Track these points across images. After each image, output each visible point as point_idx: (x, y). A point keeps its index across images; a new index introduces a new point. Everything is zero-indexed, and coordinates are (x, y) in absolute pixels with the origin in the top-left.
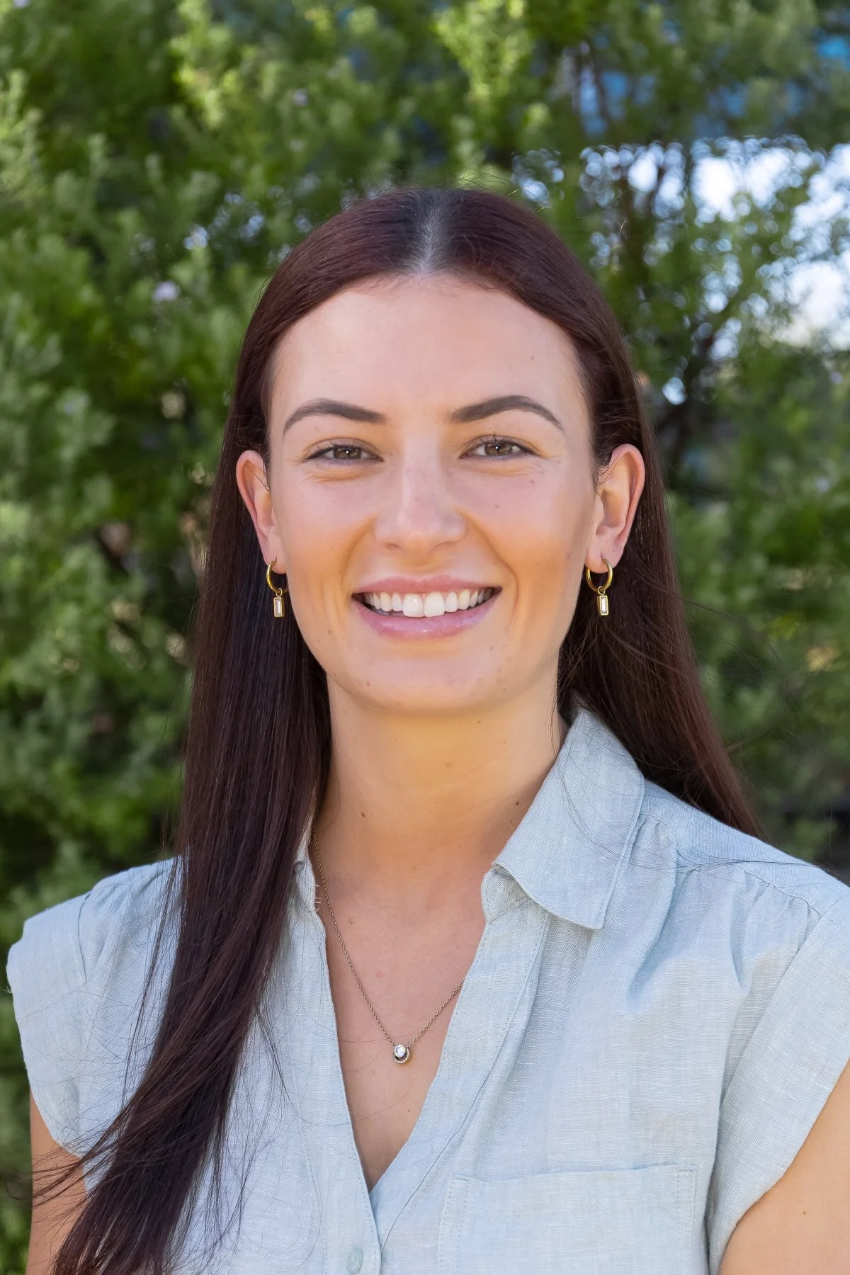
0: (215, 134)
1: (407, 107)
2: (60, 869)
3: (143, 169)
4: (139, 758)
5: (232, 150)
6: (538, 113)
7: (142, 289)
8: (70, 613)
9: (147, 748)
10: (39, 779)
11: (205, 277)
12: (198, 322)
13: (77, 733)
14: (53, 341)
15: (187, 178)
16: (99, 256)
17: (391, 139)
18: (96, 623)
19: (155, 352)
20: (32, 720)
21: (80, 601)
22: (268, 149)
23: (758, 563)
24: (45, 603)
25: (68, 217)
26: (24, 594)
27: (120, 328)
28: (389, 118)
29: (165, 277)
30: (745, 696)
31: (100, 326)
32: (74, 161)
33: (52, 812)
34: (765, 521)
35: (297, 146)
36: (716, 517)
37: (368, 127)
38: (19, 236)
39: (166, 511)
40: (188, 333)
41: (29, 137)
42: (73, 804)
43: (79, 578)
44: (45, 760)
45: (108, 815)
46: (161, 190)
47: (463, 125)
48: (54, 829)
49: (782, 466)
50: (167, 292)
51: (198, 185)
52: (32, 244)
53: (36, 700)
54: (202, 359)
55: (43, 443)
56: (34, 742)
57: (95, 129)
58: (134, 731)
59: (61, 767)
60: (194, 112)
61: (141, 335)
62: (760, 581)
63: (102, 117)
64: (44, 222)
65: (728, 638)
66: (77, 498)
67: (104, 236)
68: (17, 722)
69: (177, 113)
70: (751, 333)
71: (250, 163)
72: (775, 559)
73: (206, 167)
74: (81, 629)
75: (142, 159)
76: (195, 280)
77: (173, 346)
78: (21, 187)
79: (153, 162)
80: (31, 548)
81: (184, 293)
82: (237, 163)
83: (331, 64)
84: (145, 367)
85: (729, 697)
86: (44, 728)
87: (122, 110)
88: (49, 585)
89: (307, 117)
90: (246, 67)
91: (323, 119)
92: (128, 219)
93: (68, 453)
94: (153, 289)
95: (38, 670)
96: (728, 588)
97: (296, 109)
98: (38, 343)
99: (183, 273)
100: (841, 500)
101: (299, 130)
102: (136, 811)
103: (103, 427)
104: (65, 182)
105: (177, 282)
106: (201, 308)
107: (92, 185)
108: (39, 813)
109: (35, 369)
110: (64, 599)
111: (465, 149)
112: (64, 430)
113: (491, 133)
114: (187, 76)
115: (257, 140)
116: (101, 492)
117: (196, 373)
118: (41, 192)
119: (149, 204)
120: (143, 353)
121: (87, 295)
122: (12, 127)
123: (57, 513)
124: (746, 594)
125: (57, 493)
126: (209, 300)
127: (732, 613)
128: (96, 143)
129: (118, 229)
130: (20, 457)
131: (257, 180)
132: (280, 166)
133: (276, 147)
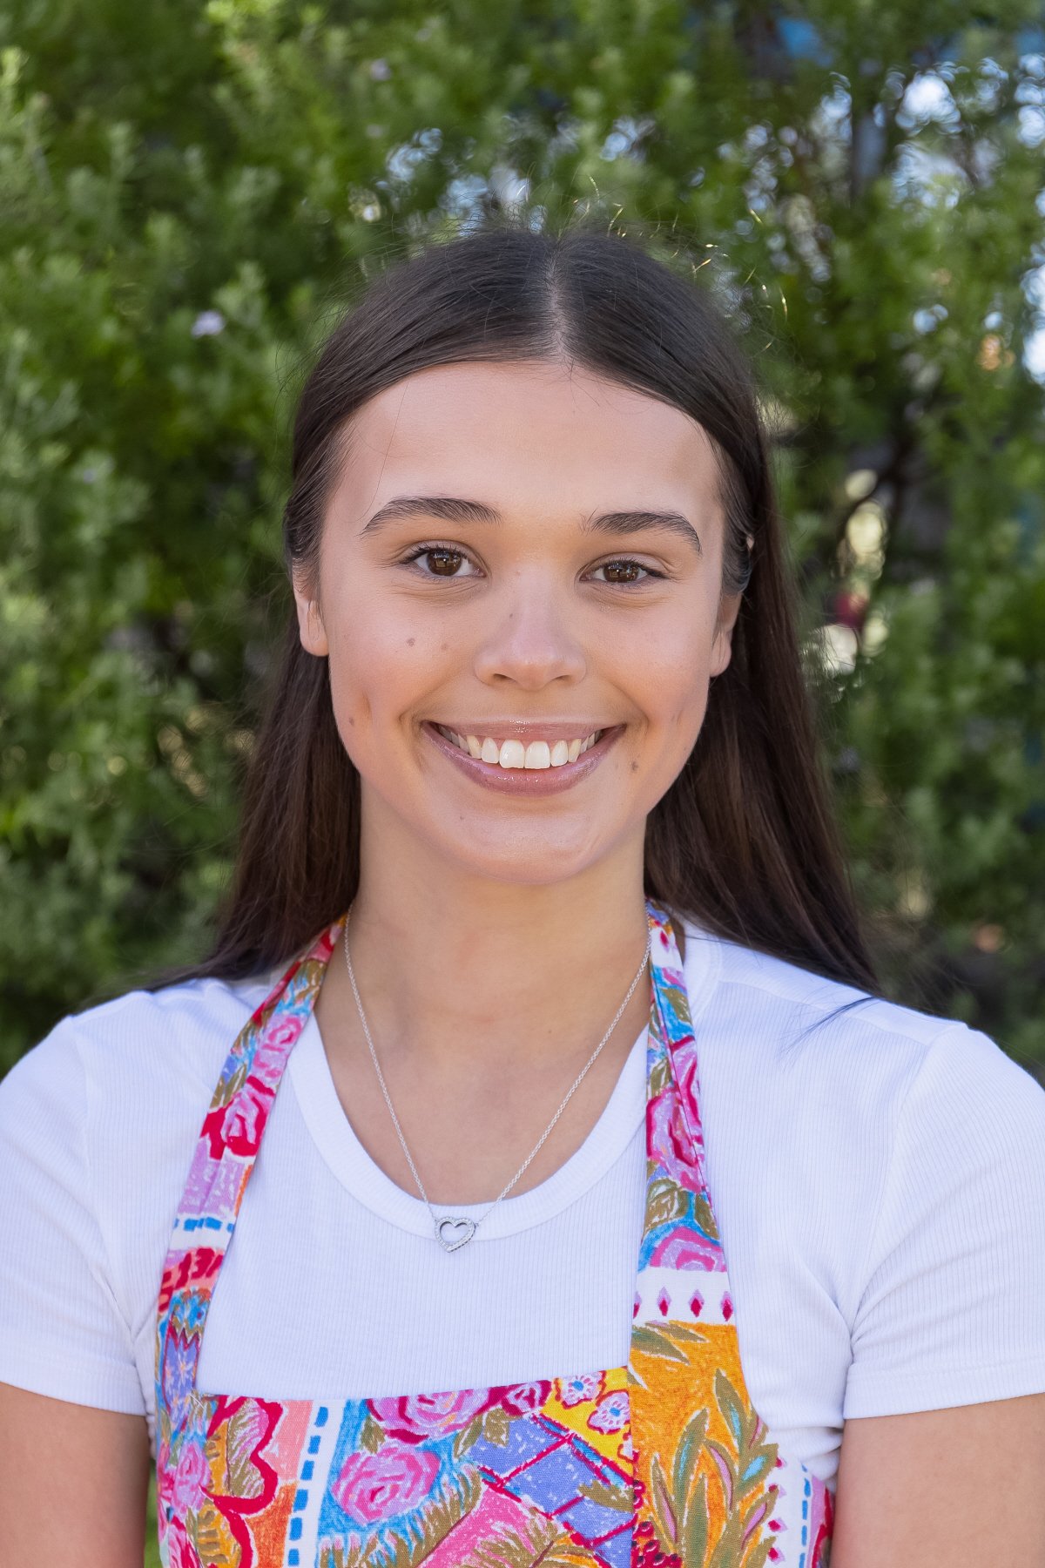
0: (268, 118)
3: (182, 164)
4: (193, 920)
5: (292, 139)
7: (180, 320)
9: (204, 906)
10: (67, 948)
11: (259, 305)
12: (248, 360)
13: (114, 889)
14: (69, 389)
15: (234, 179)
17: (497, 120)
19: (198, 399)
20: (57, 873)
21: (112, 720)
22: (340, 136)
23: (982, 655)
24: (68, 724)
25: (84, 229)
26: (41, 711)
27: (154, 368)
28: (494, 93)
29: (206, 305)
30: (970, 827)
31: (129, 369)
32: (97, 160)
34: (991, 598)
35: (374, 131)
36: (924, 597)
37: (468, 103)
38: (22, 256)
40: (239, 375)
41: (32, 131)
43: (109, 691)
44: (75, 923)
46: (205, 191)
50: (210, 324)
51: (248, 186)
52: (38, 263)
53: (60, 847)
54: (257, 406)
55: (57, 520)
57: (118, 117)
58: (187, 883)
59: (96, 930)
60: (243, 94)
61: (181, 377)
62: (985, 678)
64: (56, 238)
65: (944, 756)
66: (107, 587)
68: (38, 874)
69: (222, 93)
71: (316, 156)
73: (261, 162)
75: (180, 152)
76: (246, 307)
77: (220, 391)
78: (23, 194)
79: (194, 158)
80: (50, 652)
81: (231, 325)
82: (301, 156)
83: (419, 26)
84: (186, 420)
85: (950, 827)
86: (73, 882)
88: (71, 701)
89: (386, 93)
90: (307, 35)
91: (405, 98)
92: (162, 228)
93: (89, 534)
94: (194, 321)
95: (62, 809)
96: (942, 687)
97: (374, 84)
98: (48, 393)
99: (230, 298)
101: (378, 112)
103: (133, 500)
104: (80, 180)
105: (222, 311)
106: (254, 344)
107: (115, 186)
109: (46, 426)
110: (92, 717)
112: (83, 504)
114: (232, 48)
115: (327, 122)
116: (137, 580)
117: (251, 424)
118: (50, 200)
119: (191, 208)
120: (184, 401)
121: (109, 331)
122: (9, 117)
123: (80, 609)
124: (964, 697)
125: (78, 583)
126: (265, 332)
127: (949, 721)
128: (119, 134)
129: (149, 242)
130: (30, 537)
131: (324, 178)
132: (354, 159)
133: (349, 133)
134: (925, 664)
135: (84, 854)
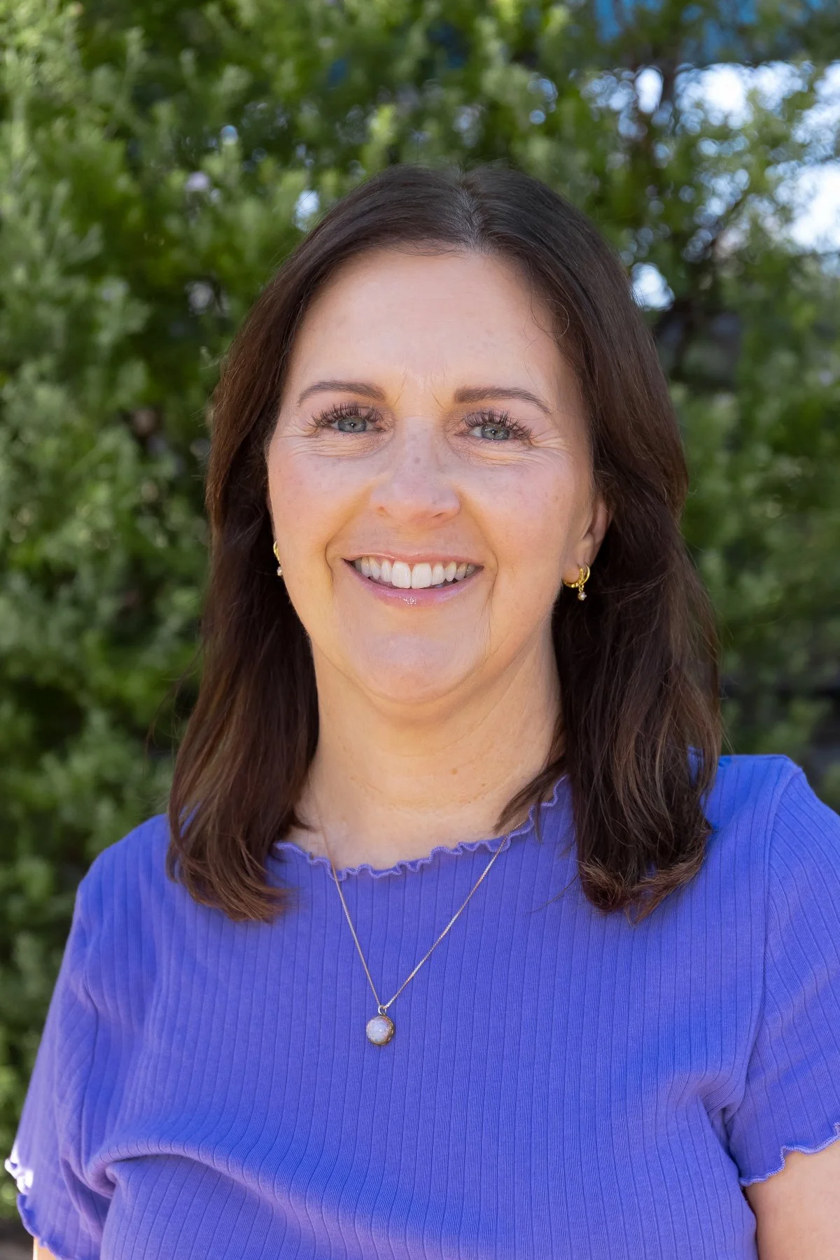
0: (247, 33)
2: (88, 737)
3: (178, 64)
4: (166, 632)
5: (263, 48)
6: (559, 15)
7: (175, 179)
8: (101, 494)
9: (173, 623)
10: (70, 651)
11: (236, 170)
12: (229, 213)
13: (107, 608)
14: (95, 230)
15: (220, 74)
16: (133, 147)
17: (416, 40)
18: (128, 502)
19: (186, 241)
20: (64, 593)
21: (112, 480)
22: (298, 47)
23: (762, 453)
24: (78, 484)
25: (106, 108)
26: (57, 476)
27: (154, 217)
28: (415, 19)
29: (197, 168)
30: (748, 581)
31: (135, 216)
32: (113, 57)
33: (82, 683)
34: (769, 412)
35: (326, 44)
36: (723, 408)
37: (394, 27)
38: (59, 125)
39: (197, 394)
40: (218, 222)
41: (69, 30)
42: (101, 676)
43: (112, 458)
44: (76, 632)
45: (135, 687)
46: (194, 85)
47: (487, 27)
48: (84, 699)
49: (785, 359)
50: (199, 182)
51: (232, 79)
52: (71, 134)
53: (68, 575)
54: (233, 250)
55: (82, 326)
56: (66, 616)
57: (130, 25)
58: (161, 605)
59: (92, 639)
60: (230, 11)
61: (173, 224)
62: (763, 470)
63: (139, 14)
64: (84, 112)
65: (731, 527)
66: (112, 382)
67: (139, 127)
68: (49, 596)
69: (209, 11)
70: (757, 230)
71: (281, 60)
72: (778, 448)
73: (240, 63)
74: (113, 507)
75: (175, 55)
76: (226, 172)
77: (204, 234)
78: (60, 79)
79: (187, 59)
80: (65, 430)
81: (216, 183)
82: (268, 61)
84: (177, 256)
85: (732, 581)
86: (75, 603)
87: (158, 9)
88: (81, 467)
89: (335, 17)
92: (164, 111)
93: (105, 338)
94: (186, 180)
95: (71, 548)
96: (733, 476)
98: (79, 232)
99: (215, 164)
101: (328, 28)
102: (163, 682)
103: (139, 316)
104: (102, 75)
105: (208, 173)
106: (232, 199)
107: (129, 79)
108: (69, 683)
109: (76, 257)
110: (97, 479)
112: (102, 316)
113: (513, 36)
115: (289, 37)
116: (135, 377)
117: (226, 262)
118: (79, 85)
119: (185, 99)
120: (174, 242)
121: (123, 183)
122: (51, 20)
123: (93, 395)
124: (750, 483)
125: (94, 375)
126: (239, 191)
127: (737, 502)
128: (134, 39)
129: (152, 121)
130: (59, 341)
131: (287, 77)
132: (309, 65)
133: (305, 46)
134: (722, 458)
135: (86, 581)
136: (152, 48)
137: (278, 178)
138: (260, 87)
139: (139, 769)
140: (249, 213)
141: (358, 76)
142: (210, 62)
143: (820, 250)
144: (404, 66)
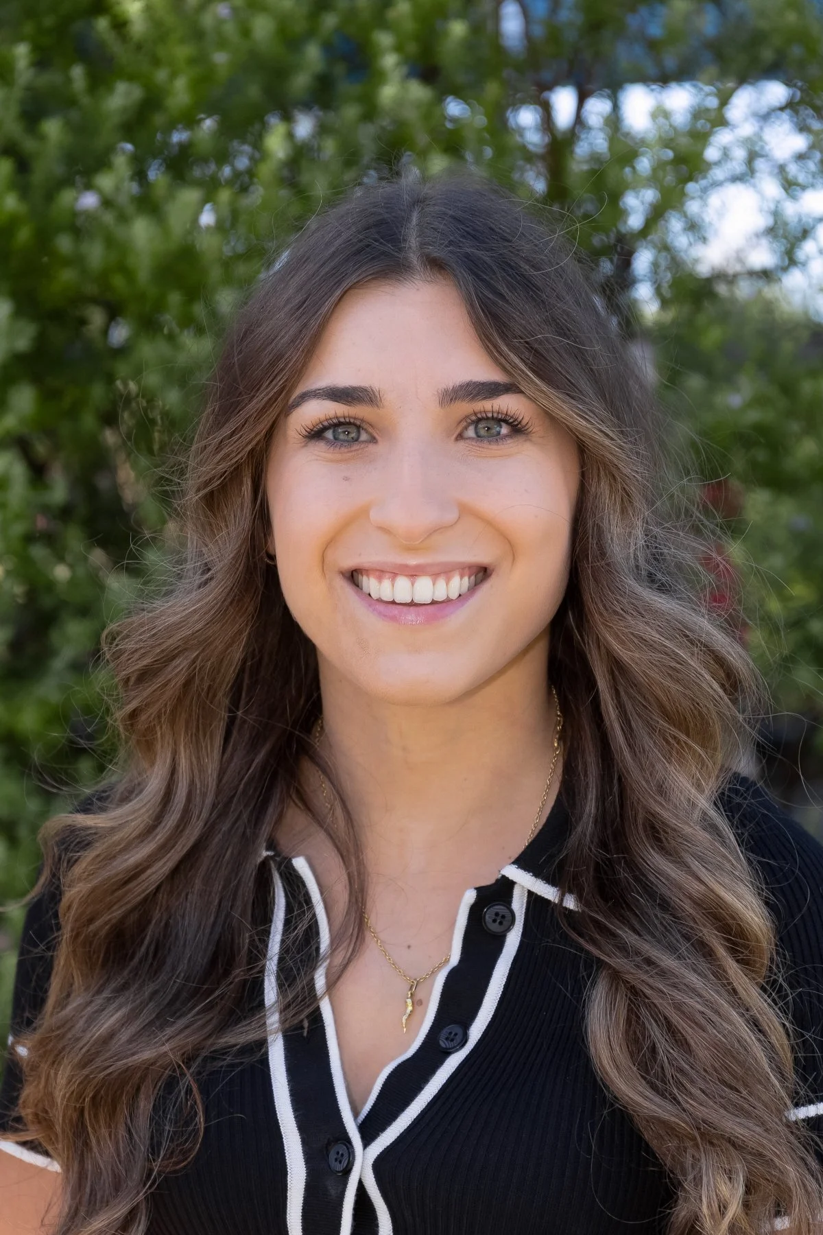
0: (139, 47)
1: (330, 21)
3: (69, 80)
4: (59, 664)
5: (156, 62)
6: (458, 29)
7: (66, 197)
9: (68, 654)
12: (120, 232)
15: (110, 89)
16: (23, 165)
17: (313, 53)
18: (18, 530)
19: (77, 261)
22: (192, 61)
27: (44, 237)
28: (311, 33)
29: (89, 186)
31: (24, 235)
35: (220, 58)
37: (291, 41)
39: (88, 421)
40: (111, 242)
45: (28, 720)
46: (85, 100)
47: (384, 39)
49: (695, 382)
50: (89, 201)
51: (121, 96)
54: (124, 269)
57: (20, 39)
58: (55, 637)
60: (120, 25)
61: (64, 243)
63: (28, 28)
67: (29, 145)
69: (102, 24)
70: (666, 251)
71: (173, 75)
73: (131, 78)
75: (66, 70)
76: (117, 189)
77: (95, 254)
79: (78, 73)
81: (107, 203)
82: (161, 75)
84: (67, 276)
87: (49, 21)
89: (230, 29)
91: (246, 32)
92: (53, 128)
94: (77, 197)
97: (220, 23)
99: (106, 181)
100: (754, 416)
101: (222, 43)
102: (58, 716)
103: (26, 336)
105: (99, 191)
106: (123, 218)
107: (17, 93)
111: (389, 61)
113: (412, 48)
115: (182, 52)
116: (24, 399)
117: (118, 282)
119: (74, 115)
120: (67, 262)
121: (11, 202)
126: (130, 209)
128: (22, 52)
129: (42, 138)
131: (180, 93)
132: (203, 79)
133: (200, 60)
136: (41, 62)
137: (171, 196)
138: (151, 103)
139: (33, 805)
140: (141, 231)
141: (254, 91)
142: (101, 78)
143: (731, 271)
144: (301, 82)
